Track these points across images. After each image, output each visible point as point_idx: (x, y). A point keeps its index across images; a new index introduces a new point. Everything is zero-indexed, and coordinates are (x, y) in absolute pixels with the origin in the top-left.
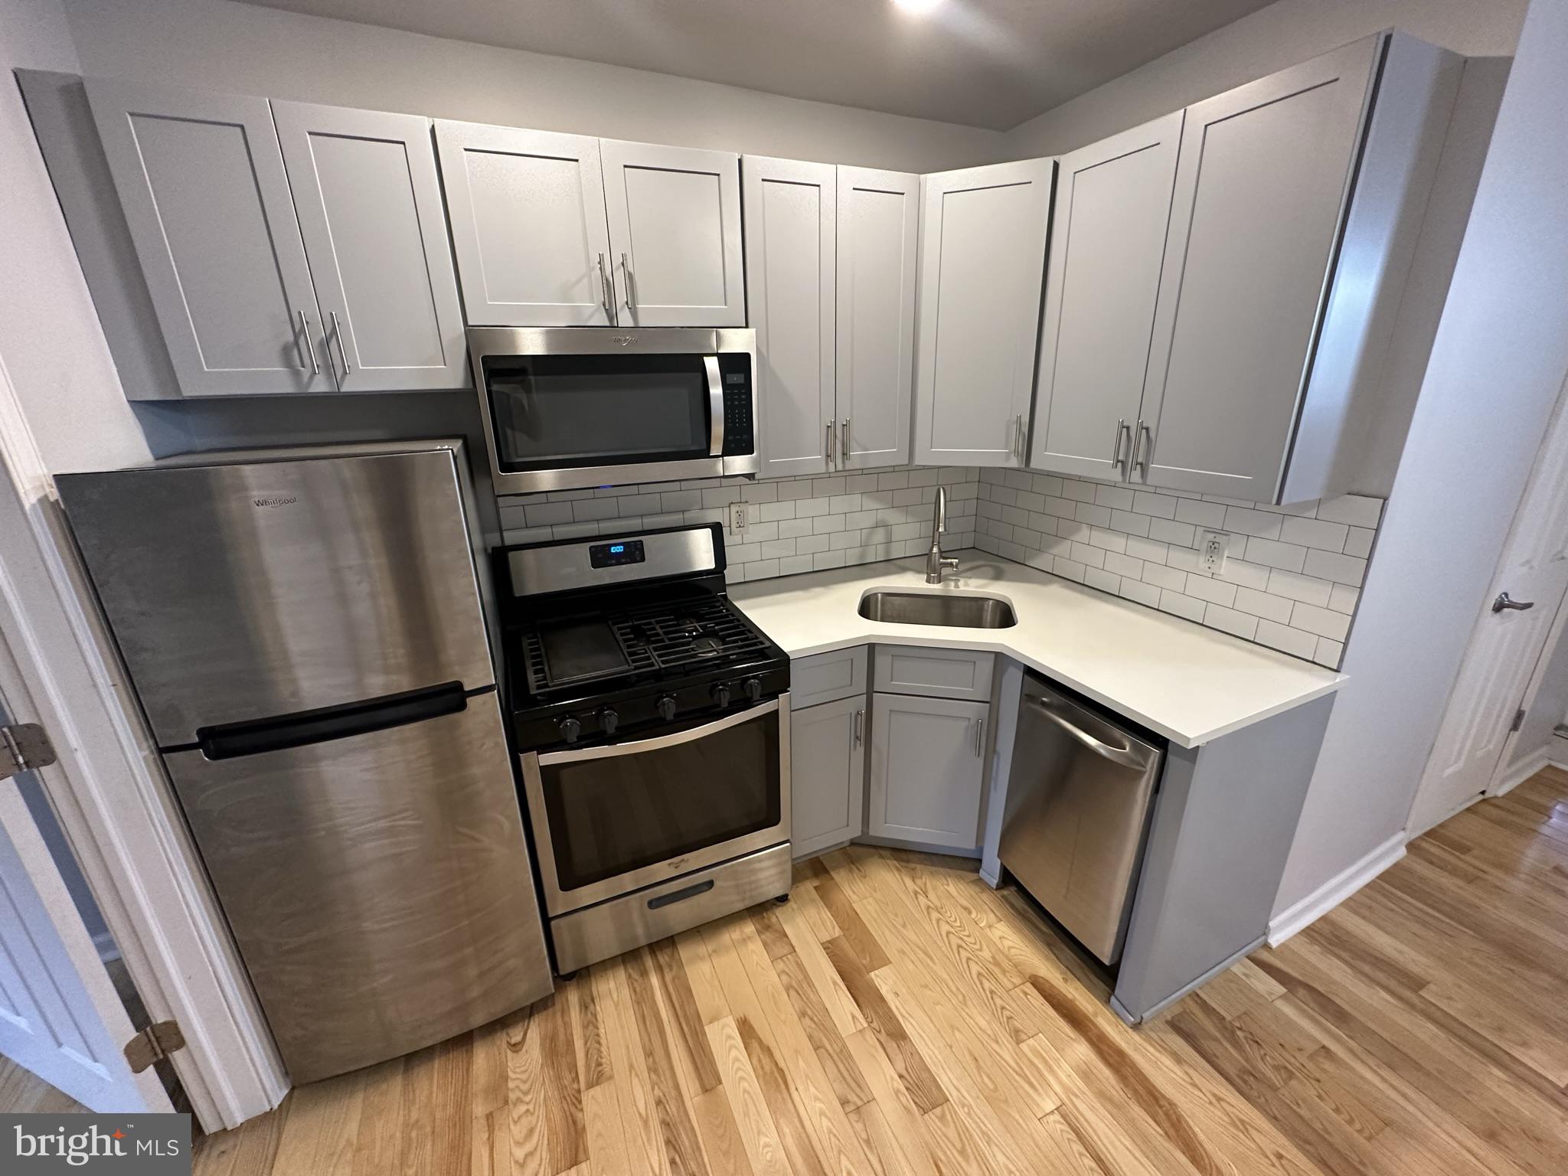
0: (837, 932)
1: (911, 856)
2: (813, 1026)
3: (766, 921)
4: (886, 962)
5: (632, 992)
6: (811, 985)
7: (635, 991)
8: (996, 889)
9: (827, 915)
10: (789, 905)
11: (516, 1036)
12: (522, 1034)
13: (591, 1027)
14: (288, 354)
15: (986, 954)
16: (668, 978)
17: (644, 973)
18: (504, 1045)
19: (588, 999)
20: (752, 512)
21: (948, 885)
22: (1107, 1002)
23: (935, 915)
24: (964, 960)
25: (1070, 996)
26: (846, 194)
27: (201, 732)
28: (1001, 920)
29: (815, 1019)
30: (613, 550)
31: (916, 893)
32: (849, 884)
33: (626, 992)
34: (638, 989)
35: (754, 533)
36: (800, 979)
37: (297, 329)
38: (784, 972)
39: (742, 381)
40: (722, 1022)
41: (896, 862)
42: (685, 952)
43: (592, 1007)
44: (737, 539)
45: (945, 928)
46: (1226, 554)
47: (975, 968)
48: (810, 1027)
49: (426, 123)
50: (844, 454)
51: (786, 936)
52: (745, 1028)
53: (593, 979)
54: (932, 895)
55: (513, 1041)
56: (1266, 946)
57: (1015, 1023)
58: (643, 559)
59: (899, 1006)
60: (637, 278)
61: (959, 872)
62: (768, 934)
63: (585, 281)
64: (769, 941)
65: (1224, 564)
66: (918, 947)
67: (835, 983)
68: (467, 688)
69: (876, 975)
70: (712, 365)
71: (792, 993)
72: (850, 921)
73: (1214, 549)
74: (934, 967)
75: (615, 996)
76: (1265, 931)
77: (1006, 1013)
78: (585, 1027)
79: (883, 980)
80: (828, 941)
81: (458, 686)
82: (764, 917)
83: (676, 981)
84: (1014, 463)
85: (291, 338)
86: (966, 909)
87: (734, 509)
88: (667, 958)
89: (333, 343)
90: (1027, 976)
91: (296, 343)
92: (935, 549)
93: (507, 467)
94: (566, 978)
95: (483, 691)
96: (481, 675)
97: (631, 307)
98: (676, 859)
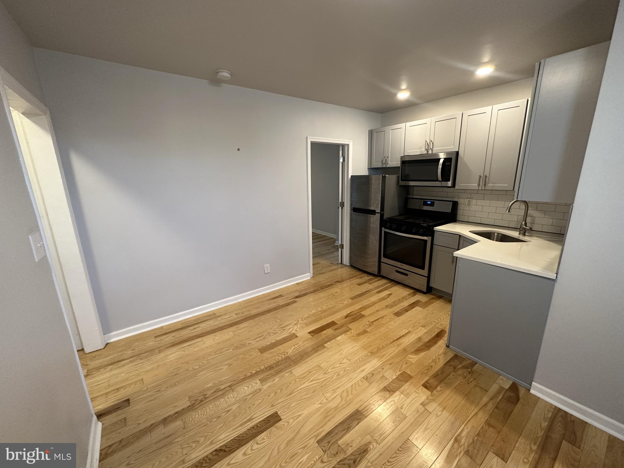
0: (424, 302)
7: (386, 283)
9: (427, 300)
13: (377, 281)
14: (382, 162)
16: (392, 285)
17: (390, 283)
20: (474, 202)
26: (494, 114)
27: (353, 208)
30: (428, 203)
32: (440, 302)
35: (473, 208)
38: (406, 296)
39: (450, 164)
40: (389, 292)
42: (399, 285)
43: (380, 280)
48: (398, 301)
49: (405, 124)
51: (415, 295)
52: (390, 294)
55: (368, 276)
56: (530, 391)
59: (414, 311)
62: (413, 293)
63: (424, 145)
64: (411, 294)
66: (433, 313)
68: (376, 212)
69: (418, 307)
70: (441, 161)
71: (403, 298)
72: (429, 303)
75: (384, 281)
77: (428, 325)
80: (420, 300)
81: (375, 211)
82: (417, 292)
87: (468, 199)
88: (395, 284)
89: (387, 160)
91: (384, 160)
92: (523, 223)
93: (402, 180)
94: (380, 276)
95: (378, 213)
96: (378, 210)
97: (432, 149)
98: (402, 264)
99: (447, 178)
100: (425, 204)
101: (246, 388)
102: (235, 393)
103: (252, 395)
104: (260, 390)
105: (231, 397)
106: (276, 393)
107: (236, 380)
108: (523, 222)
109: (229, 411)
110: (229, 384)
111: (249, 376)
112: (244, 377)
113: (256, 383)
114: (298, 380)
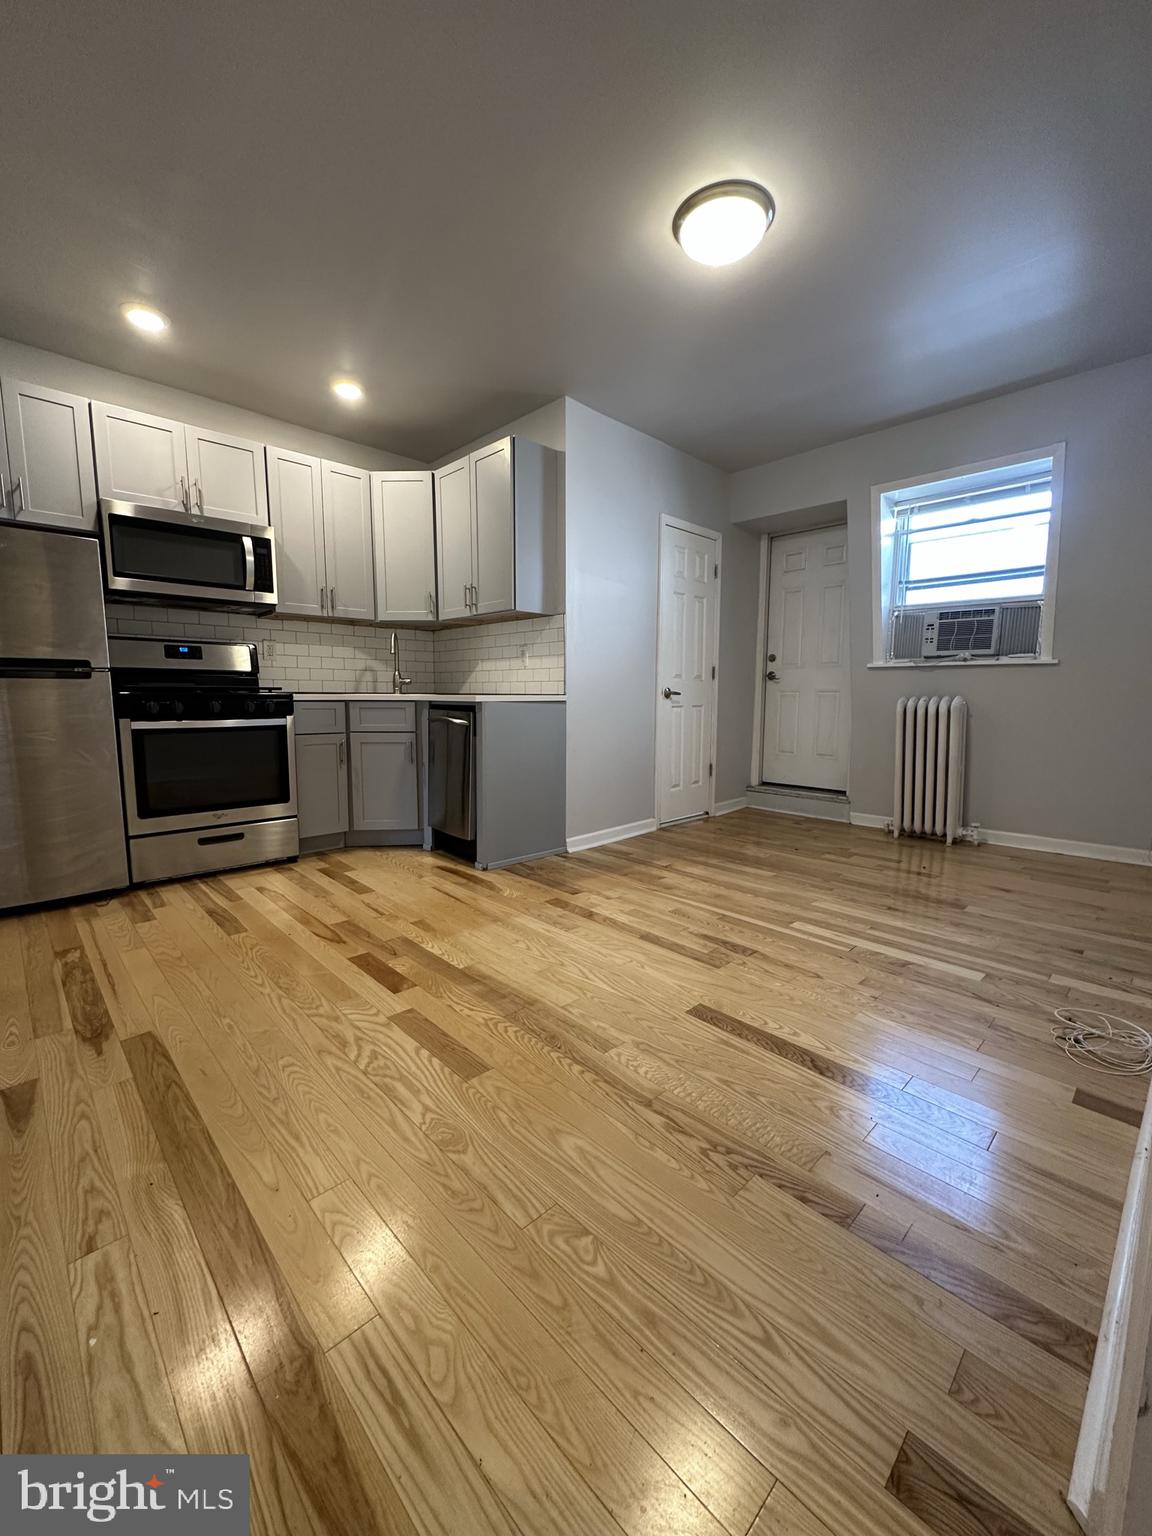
0: (327, 866)
1: (385, 848)
2: (304, 885)
3: (280, 866)
4: (354, 869)
5: (185, 888)
6: (305, 877)
7: (187, 888)
8: (430, 850)
9: (322, 863)
10: (297, 862)
12: (105, 902)
13: (156, 897)
15: (415, 864)
16: (211, 883)
17: (194, 884)
18: (93, 905)
19: (153, 891)
20: (279, 647)
21: (401, 852)
22: (474, 867)
23: (388, 858)
26: (327, 475)
28: (429, 857)
30: (181, 649)
31: (382, 855)
32: (340, 856)
33: (181, 889)
34: (189, 887)
35: (279, 661)
36: (299, 877)
38: (290, 876)
39: (266, 552)
40: (247, 889)
41: (373, 849)
42: (222, 877)
43: (155, 893)
44: (269, 663)
45: (393, 860)
46: (527, 655)
47: (407, 867)
49: (86, 400)
50: (333, 607)
51: (293, 869)
52: (261, 889)
53: (157, 887)
54: (389, 854)
55: (99, 904)
56: (567, 852)
58: (201, 658)
59: (358, 877)
60: (203, 492)
63: (172, 490)
64: (281, 871)
65: (527, 662)
66: (377, 866)
67: (321, 876)
68: (93, 666)
69: (346, 873)
70: (248, 543)
71: (296, 881)
72: (337, 863)
73: (523, 654)
74: (383, 868)
75: (172, 890)
76: (564, 844)
78: (151, 897)
79: (351, 874)
80: (320, 869)
81: (77, 662)
83: (217, 884)
84: (430, 618)
86: (406, 856)
87: (266, 643)
88: (210, 879)
89: (17, 494)
90: (436, 866)
92: (397, 673)
93: (117, 574)
94: (135, 887)
95: (102, 670)
96: (102, 659)
97: (200, 508)
98: (219, 812)
99: (264, 584)
100: (172, 652)
101: (642, 1071)
102: (666, 1087)
103: (660, 1054)
104: (637, 1045)
105: (684, 1089)
106: (637, 1019)
107: (622, 1098)
109: (725, 1082)
110: (640, 1108)
111: (597, 1074)
112: (601, 1084)
113: (619, 1055)
114: (589, 995)
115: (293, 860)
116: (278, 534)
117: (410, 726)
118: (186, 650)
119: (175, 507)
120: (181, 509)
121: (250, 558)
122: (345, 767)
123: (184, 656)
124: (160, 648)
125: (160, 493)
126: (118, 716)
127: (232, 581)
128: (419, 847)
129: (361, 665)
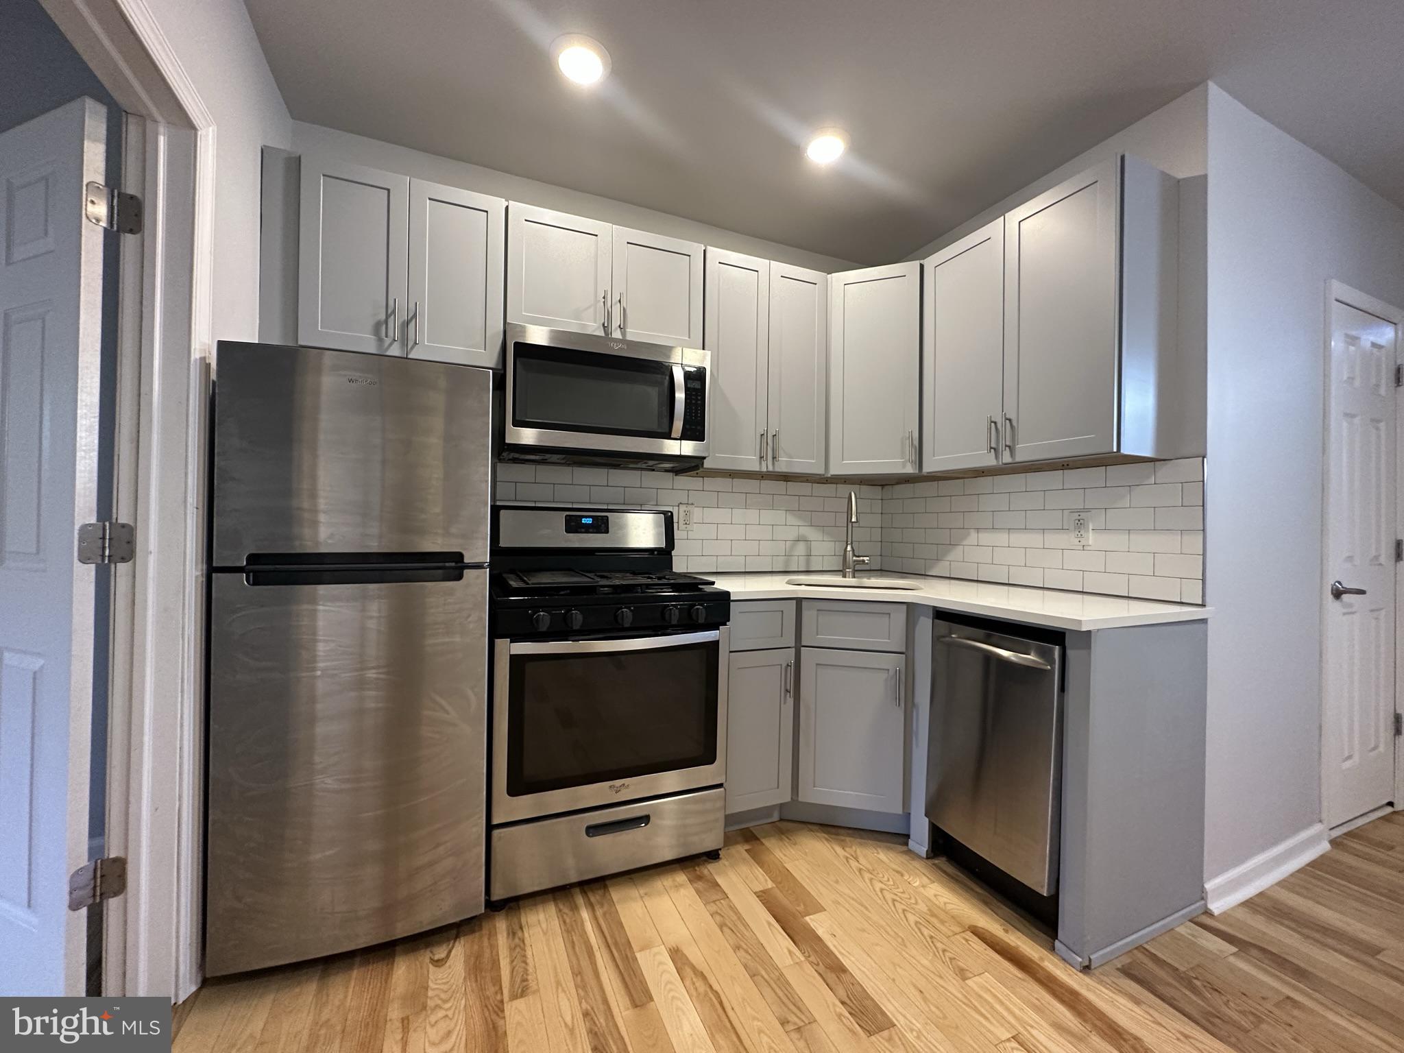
0: (770, 885)
1: (842, 831)
2: (750, 957)
3: (698, 873)
4: (820, 909)
5: (562, 922)
6: (746, 926)
7: (565, 922)
8: (928, 858)
9: (759, 871)
10: (720, 862)
11: (440, 953)
12: (446, 952)
13: (518, 950)
14: (379, 328)
15: (922, 907)
16: (599, 912)
17: (575, 908)
18: (427, 960)
19: (516, 927)
20: (697, 513)
21: (878, 853)
22: (1052, 949)
23: (867, 876)
24: (900, 911)
25: (1013, 944)
27: (248, 558)
28: (934, 882)
29: (750, 952)
30: (584, 521)
31: (847, 858)
32: (780, 850)
33: (556, 923)
34: (568, 921)
35: (697, 531)
36: (733, 919)
37: (390, 311)
38: (717, 913)
39: (699, 388)
40: (655, 950)
41: (826, 836)
42: (616, 893)
43: (520, 934)
44: (683, 534)
45: (878, 886)
46: (1091, 527)
47: (912, 918)
48: (745, 958)
49: (504, 203)
50: (774, 458)
51: (719, 885)
52: (676, 954)
53: (522, 911)
54: (861, 860)
55: (436, 957)
57: (960, 963)
58: (607, 532)
59: (836, 944)
60: (628, 311)
61: (889, 844)
62: (700, 883)
63: (592, 310)
64: (701, 889)
65: (1091, 538)
66: (853, 899)
67: (769, 924)
68: (466, 560)
69: (810, 919)
70: (679, 376)
71: (725, 929)
72: (783, 877)
73: (1080, 525)
74: (870, 915)
75: (544, 926)
76: (1203, 895)
77: (947, 954)
78: (512, 949)
79: (819, 924)
80: (760, 891)
81: (459, 556)
82: (696, 870)
83: (607, 916)
84: (909, 469)
85: (383, 317)
86: (898, 872)
87: (683, 508)
88: (598, 897)
89: (412, 325)
90: (967, 927)
91: (386, 322)
92: (849, 548)
93: (518, 423)
94: (495, 907)
95: (478, 566)
96: (480, 551)
97: (622, 328)
98: (618, 783)
99: (694, 430)
100: (573, 525)
108: (847, 547)
115: (713, 855)
116: (715, 361)
117: (897, 643)
118: (590, 521)
119: (594, 331)
120: (601, 333)
121: (680, 395)
122: (790, 701)
123: (587, 529)
124: (560, 519)
125: (577, 315)
126: (494, 634)
127: (654, 427)
128: (899, 838)
129: (792, 533)
